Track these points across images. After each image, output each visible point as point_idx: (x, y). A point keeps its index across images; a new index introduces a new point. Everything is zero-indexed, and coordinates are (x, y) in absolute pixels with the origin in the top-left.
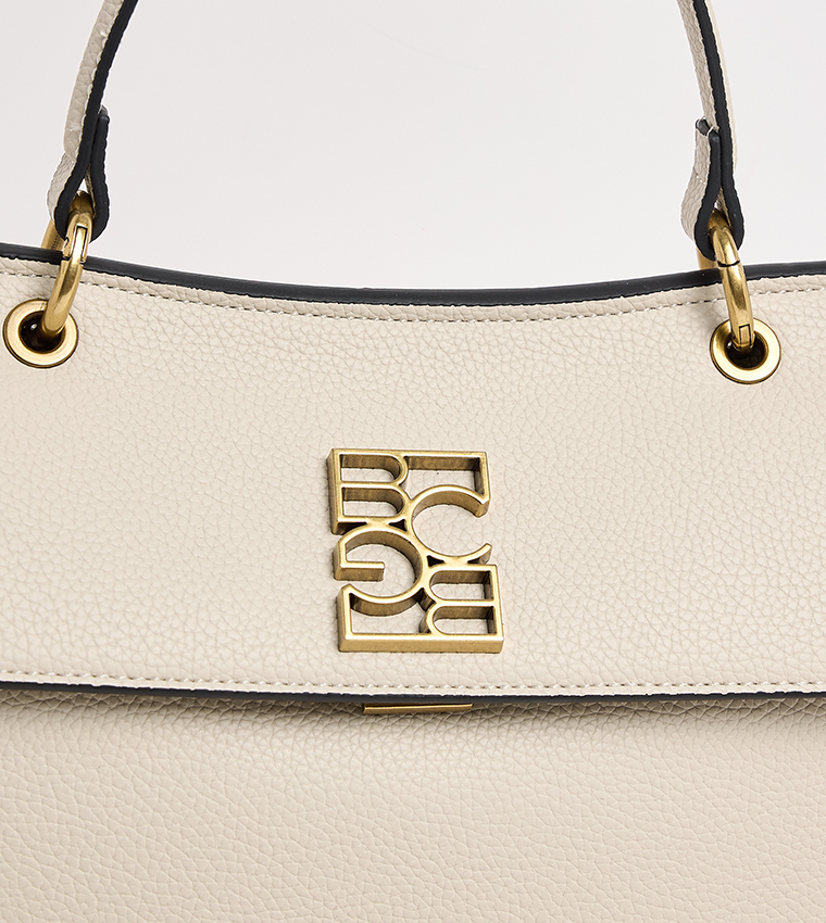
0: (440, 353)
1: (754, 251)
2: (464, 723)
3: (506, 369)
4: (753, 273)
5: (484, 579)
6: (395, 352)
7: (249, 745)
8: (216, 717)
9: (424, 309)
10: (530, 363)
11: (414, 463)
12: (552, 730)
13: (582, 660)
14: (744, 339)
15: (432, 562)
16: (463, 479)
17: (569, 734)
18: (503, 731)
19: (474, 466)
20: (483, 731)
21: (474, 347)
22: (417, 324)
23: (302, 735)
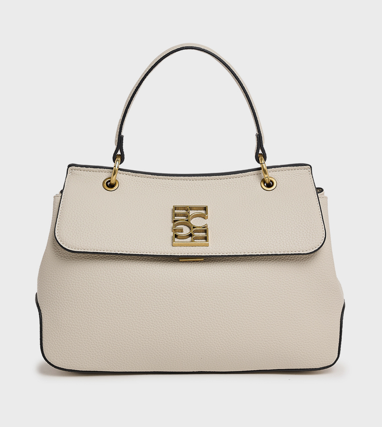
0: (199, 187)
1: (268, 163)
2: (203, 264)
3: (214, 190)
4: (268, 168)
5: (206, 231)
6: (189, 187)
7: (154, 268)
8: (147, 262)
9: (196, 177)
10: (220, 188)
11: (191, 208)
12: (222, 265)
13: (227, 248)
14: (267, 181)
15: (194, 227)
16: (203, 212)
17: (226, 266)
18: (211, 265)
19: (205, 209)
20: (207, 265)
21: (207, 185)
22: (194, 181)
23: (166, 266)
